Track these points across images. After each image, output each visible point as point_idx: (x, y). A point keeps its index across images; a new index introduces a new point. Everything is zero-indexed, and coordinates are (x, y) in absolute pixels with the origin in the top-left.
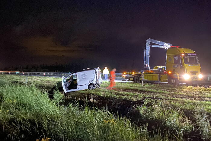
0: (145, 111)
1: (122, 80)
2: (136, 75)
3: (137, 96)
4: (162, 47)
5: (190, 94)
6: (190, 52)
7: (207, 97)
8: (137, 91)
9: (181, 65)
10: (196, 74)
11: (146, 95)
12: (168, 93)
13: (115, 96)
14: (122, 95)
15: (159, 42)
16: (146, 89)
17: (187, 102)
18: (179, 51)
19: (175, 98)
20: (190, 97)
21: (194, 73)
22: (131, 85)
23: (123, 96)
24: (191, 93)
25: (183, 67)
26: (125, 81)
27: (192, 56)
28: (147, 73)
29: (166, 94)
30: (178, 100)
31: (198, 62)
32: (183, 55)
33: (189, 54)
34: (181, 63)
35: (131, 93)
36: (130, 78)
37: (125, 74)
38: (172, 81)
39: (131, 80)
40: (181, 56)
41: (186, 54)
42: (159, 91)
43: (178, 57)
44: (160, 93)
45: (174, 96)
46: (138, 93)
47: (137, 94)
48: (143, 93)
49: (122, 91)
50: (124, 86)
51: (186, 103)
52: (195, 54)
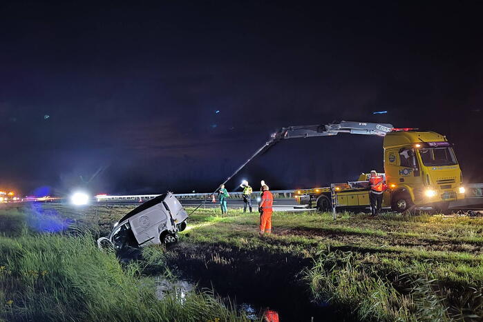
0: (322, 283)
1: (295, 208)
2: (322, 195)
3: (315, 245)
4: (372, 133)
5: (432, 236)
6: (435, 139)
7: (468, 243)
8: (318, 231)
9: (417, 169)
10: (451, 185)
11: (337, 242)
12: (385, 234)
13: (269, 246)
14: (284, 243)
15: (365, 124)
16: (340, 226)
17: (419, 257)
18: (410, 139)
19: (398, 246)
20: (431, 243)
21: (446, 184)
22: (312, 217)
23: (285, 248)
24: (434, 233)
25: (421, 172)
26: (301, 208)
27: (439, 147)
28: (345, 189)
29: (380, 236)
30: (399, 253)
31: (454, 160)
32: (418, 146)
33: (431, 144)
34: (415, 164)
35: (305, 239)
36: (311, 201)
37: (299, 194)
38: (400, 205)
39: (313, 206)
40: (415, 149)
41: (426, 145)
42: (367, 231)
43: (408, 152)
44: (367, 235)
45: (396, 242)
46: (321, 238)
47: (318, 239)
48: (329, 238)
49: (288, 233)
50: (295, 220)
51: (416, 258)
52: (445, 141)
